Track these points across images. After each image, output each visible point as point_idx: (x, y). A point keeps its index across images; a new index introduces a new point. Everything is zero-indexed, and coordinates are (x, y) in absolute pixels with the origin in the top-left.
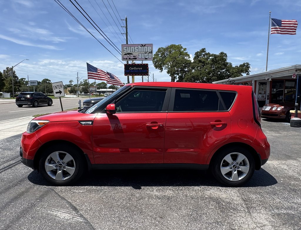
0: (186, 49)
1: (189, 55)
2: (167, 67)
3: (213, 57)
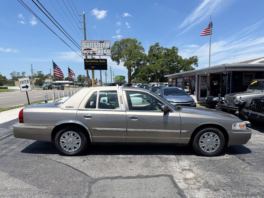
0: (140, 43)
2: (123, 60)
3: (166, 51)
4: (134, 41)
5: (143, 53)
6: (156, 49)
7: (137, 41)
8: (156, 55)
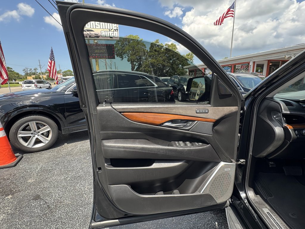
1: (145, 45)
5: (145, 49)
8: (157, 50)
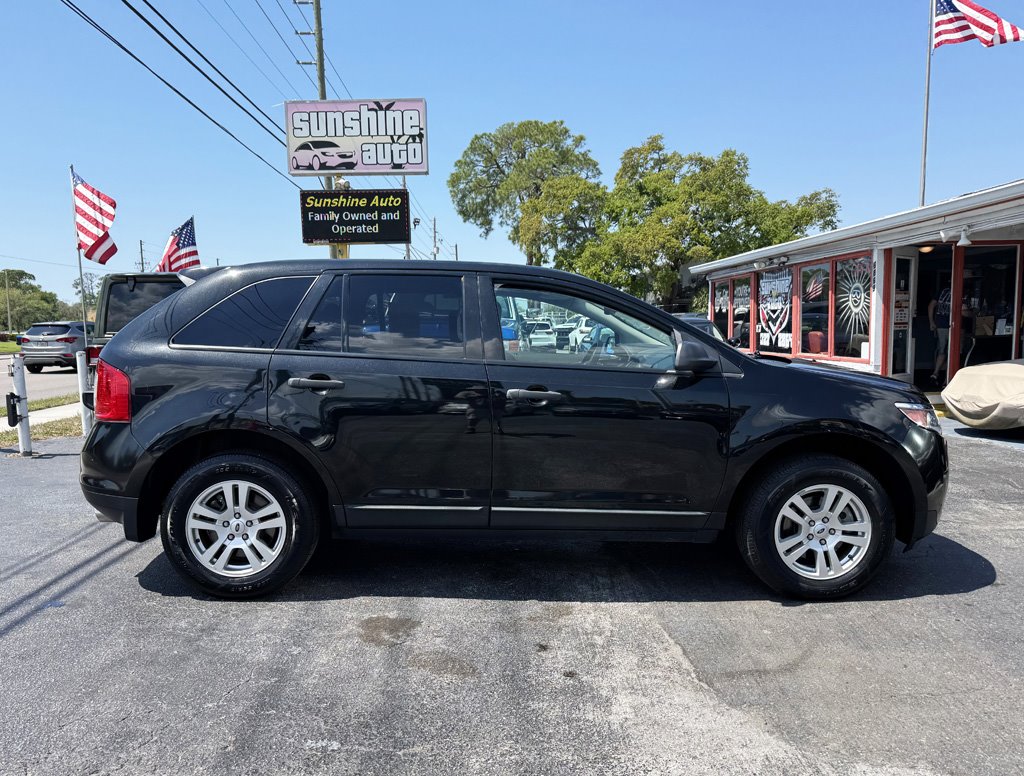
1: (595, 165)
2: (508, 216)
3: (693, 168)
4: (556, 133)
5: (593, 181)
6: (652, 163)
7: (567, 131)
8: (650, 187)
